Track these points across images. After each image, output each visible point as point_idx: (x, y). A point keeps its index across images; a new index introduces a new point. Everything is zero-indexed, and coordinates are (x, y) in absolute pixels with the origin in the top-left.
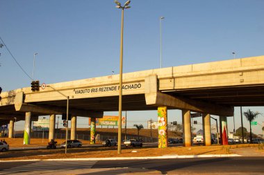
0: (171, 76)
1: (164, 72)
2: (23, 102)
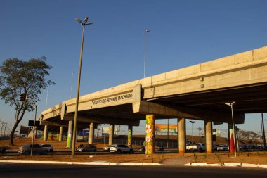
0: (150, 85)
1: (146, 82)
2: (65, 112)
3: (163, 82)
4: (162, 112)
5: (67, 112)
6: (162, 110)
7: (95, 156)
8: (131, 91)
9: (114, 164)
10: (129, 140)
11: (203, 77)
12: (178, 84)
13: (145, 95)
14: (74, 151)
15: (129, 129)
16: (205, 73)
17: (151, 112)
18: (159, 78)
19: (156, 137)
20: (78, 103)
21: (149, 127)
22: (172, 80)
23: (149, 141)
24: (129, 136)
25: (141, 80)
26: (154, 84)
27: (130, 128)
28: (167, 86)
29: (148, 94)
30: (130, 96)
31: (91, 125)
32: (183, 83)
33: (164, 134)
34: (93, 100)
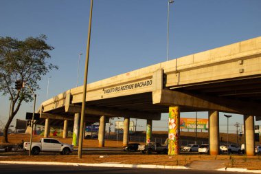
0: (174, 69)
1: (169, 66)
2: (71, 103)
3: (191, 66)
4: (189, 103)
5: (73, 102)
6: (188, 100)
7: (107, 156)
8: (151, 77)
9: (130, 166)
10: (148, 137)
11: (242, 59)
12: (210, 68)
13: (168, 81)
14: (82, 151)
15: (148, 123)
16: (245, 54)
17: (175, 103)
18: (185, 61)
19: (181, 134)
20: (86, 92)
21: (173, 121)
22: (202, 64)
23: (173, 139)
24: (148, 132)
25: (162, 63)
26: (178, 69)
27: (150, 123)
28: (195, 71)
29: (172, 81)
30: (150, 83)
31: (102, 119)
32: (216, 67)
33: (190, 131)
34: (103, 88)
